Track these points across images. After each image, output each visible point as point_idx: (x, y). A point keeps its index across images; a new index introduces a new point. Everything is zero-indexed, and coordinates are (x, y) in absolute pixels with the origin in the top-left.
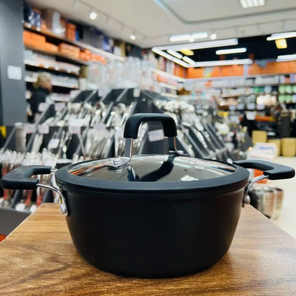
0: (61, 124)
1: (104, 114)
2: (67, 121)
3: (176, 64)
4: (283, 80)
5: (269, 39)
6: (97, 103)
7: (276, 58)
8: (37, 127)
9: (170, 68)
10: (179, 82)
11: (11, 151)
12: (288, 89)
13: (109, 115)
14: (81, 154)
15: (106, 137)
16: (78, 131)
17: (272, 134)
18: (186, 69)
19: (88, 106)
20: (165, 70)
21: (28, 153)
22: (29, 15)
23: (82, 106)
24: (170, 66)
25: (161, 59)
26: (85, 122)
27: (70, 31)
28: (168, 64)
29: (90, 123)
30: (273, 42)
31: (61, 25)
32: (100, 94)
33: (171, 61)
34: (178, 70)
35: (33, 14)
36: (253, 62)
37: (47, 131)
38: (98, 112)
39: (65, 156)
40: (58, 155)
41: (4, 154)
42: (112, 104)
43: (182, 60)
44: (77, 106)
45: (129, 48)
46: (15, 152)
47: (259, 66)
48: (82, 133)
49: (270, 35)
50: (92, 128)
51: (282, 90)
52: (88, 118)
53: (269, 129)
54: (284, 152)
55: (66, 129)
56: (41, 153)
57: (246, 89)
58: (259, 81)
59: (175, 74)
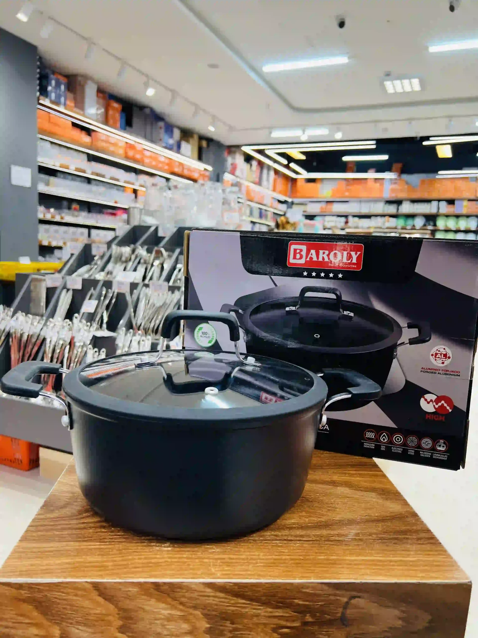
0: (101, 276)
1: (167, 267)
2: (110, 273)
3: (276, 172)
4: (444, 208)
6: (156, 248)
7: (437, 174)
8: (63, 278)
9: (268, 180)
10: (280, 202)
11: (24, 314)
12: (451, 224)
13: (173, 269)
14: (130, 326)
15: (168, 302)
16: (126, 290)
18: (294, 181)
19: (142, 252)
20: (259, 183)
21: (51, 319)
22: (49, 83)
23: (133, 251)
24: (268, 174)
25: (254, 163)
26: (137, 276)
27: (111, 112)
28: (265, 171)
29: (144, 278)
30: (433, 148)
31: (98, 103)
32: (160, 234)
33: (269, 167)
34: (280, 182)
35: (53, 82)
36: (398, 177)
37: (79, 286)
38: (157, 263)
39: (105, 326)
40: (95, 325)
41: (15, 318)
42: (178, 251)
43: (287, 167)
44: (126, 250)
45: (204, 144)
46: (30, 316)
47: (407, 183)
48: (131, 293)
50: (147, 286)
51: (441, 223)
52: (141, 270)
55: (108, 284)
56: (71, 320)
57: (387, 218)
58: (406, 208)
59: (274, 190)
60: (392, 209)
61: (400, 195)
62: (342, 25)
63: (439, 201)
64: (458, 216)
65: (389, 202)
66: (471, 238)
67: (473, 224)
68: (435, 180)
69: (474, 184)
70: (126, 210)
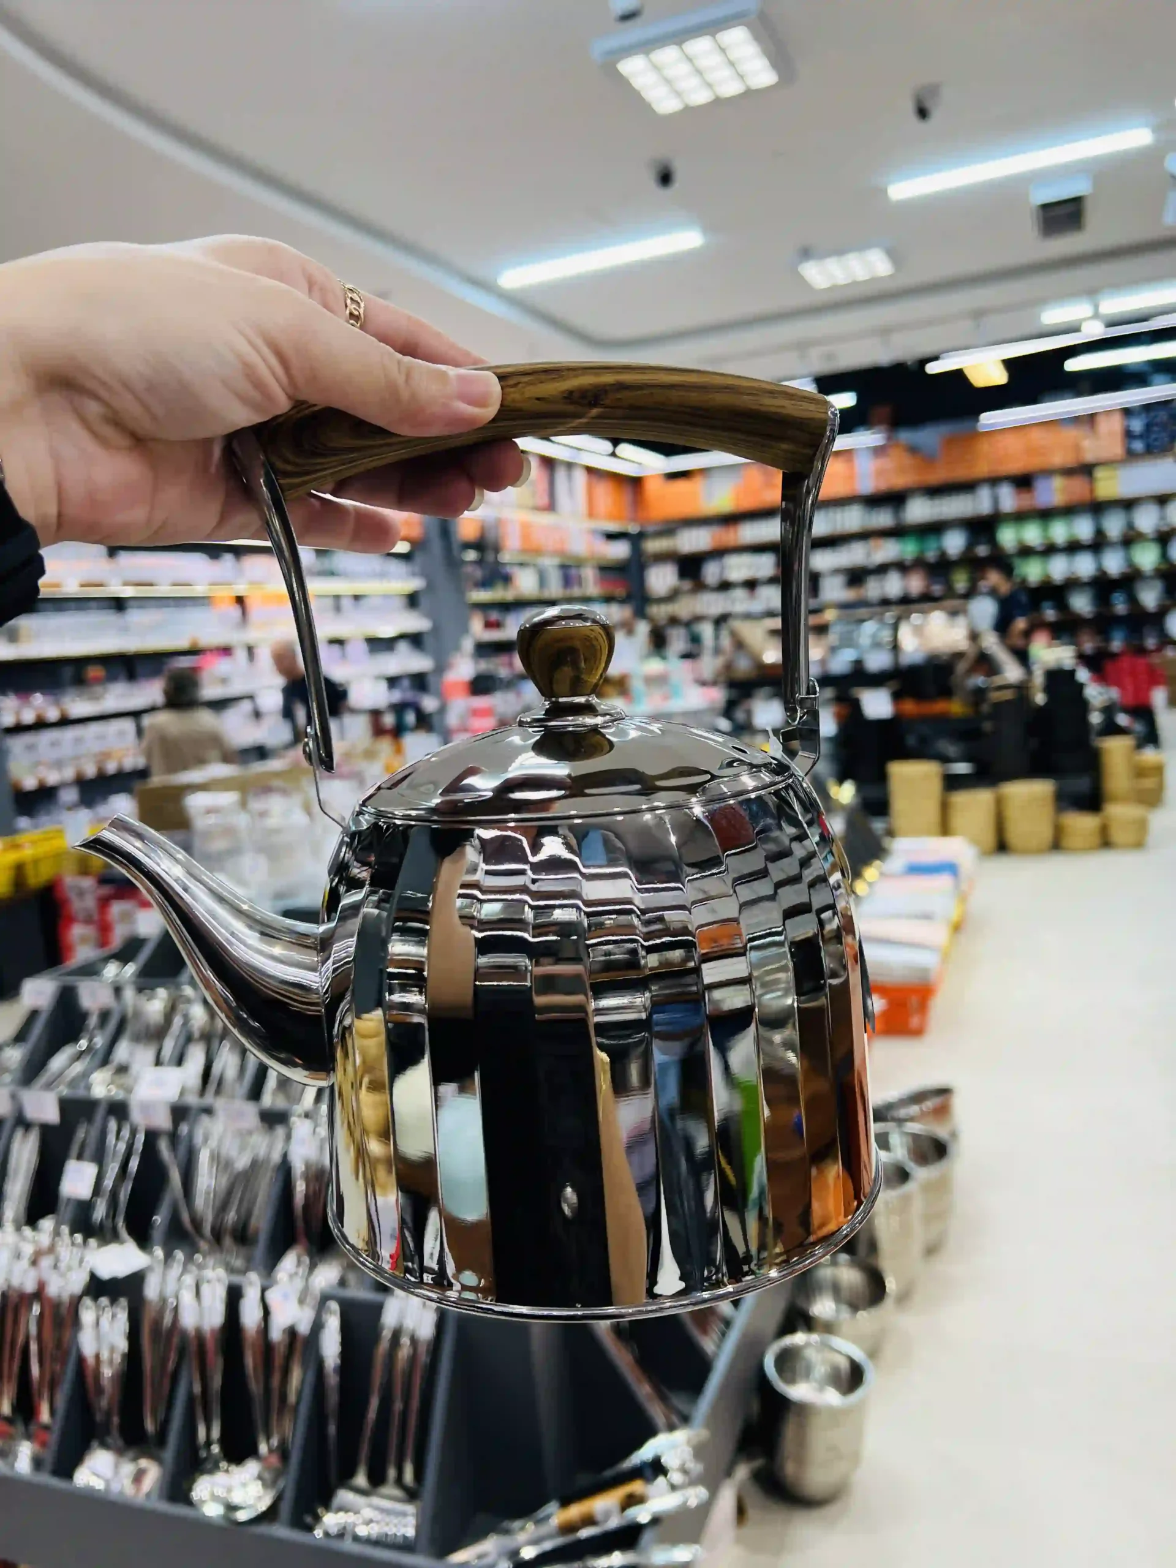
0: (101, 1086)
2: (122, 1070)
3: (590, 470)
4: (1008, 499)
5: (932, 368)
7: (977, 420)
8: (11, 1093)
9: (571, 492)
10: (611, 537)
12: (1032, 534)
15: (261, 1158)
16: (163, 1121)
17: (962, 768)
18: (635, 483)
20: (550, 507)
23: (174, 1001)
24: (570, 477)
26: (187, 1080)
28: (561, 475)
30: (959, 375)
33: (570, 466)
34: (604, 492)
36: (889, 439)
37: (51, 1114)
43: (613, 454)
44: (157, 1002)
47: (913, 450)
48: (174, 1133)
49: (936, 358)
51: (1007, 537)
53: (951, 750)
54: (1015, 833)
55: (119, 1110)
56: (35, 1229)
57: (872, 543)
58: (919, 511)
59: (591, 514)
60: (883, 519)
61: (899, 481)
62: (666, 178)
63: (994, 481)
64: (1046, 515)
65: (874, 501)
66: (1084, 566)
67: (1083, 528)
68: (975, 435)
69: (1071, 434)
70: (226, 651)
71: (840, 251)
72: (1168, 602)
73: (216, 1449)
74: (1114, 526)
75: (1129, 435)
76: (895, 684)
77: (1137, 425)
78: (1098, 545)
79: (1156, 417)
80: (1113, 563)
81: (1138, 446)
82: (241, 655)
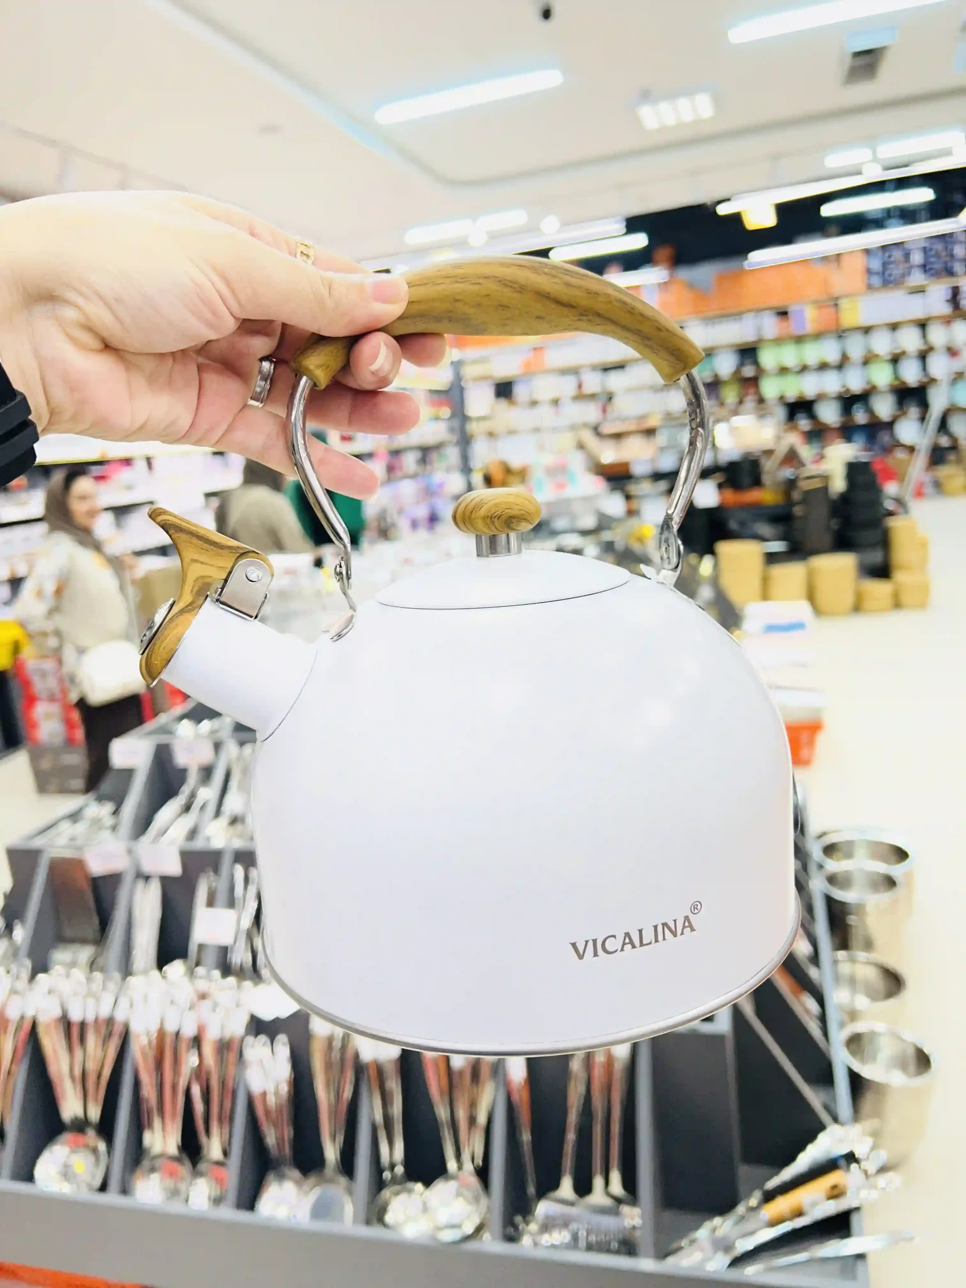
4: (770, 326)
5: (723, 210)
7: (744, 257)
8: (128, 846)
17: (777, 546)
36: (671, 275)
37: (174, 868)
47: (691, 286)
49: (726, 201)
51: (768, 358)
53: (765, 529)
54: (823, 599)
55: (245, 857)
61: (679, 313)
62: (547, 14)
63: (758, 311)
66: (832, 384)
67: (829, 351)
68: (742, 272)
69: (821, 270)
70: (127, 462)
71: (672, 96)
72: (898, 413)
73: (400, 1170)
74: (856, 348)
75: (869, 272)
76: (719, 477)
77: (876, 264)
78: (842, 365)
79: (890, 257)
80: (855, 382)
81: (876, 281)
82: (141, 465)
